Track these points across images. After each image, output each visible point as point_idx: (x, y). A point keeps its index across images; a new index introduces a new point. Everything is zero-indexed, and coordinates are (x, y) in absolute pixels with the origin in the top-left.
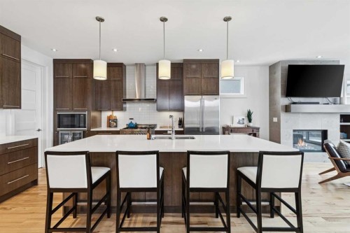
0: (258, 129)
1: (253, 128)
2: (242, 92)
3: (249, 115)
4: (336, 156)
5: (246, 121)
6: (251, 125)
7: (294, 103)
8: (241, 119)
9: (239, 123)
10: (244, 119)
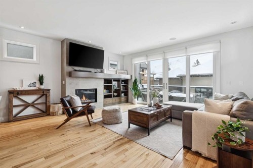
0: (49, 90)
1: (43, 90)
2: (35, 59)
3: (41, 79)
4: (67, 106)
5: (38, 85)
6: (42, 87)
7: (76, 70)
8: (33, 82)
9: (30, 86)
10: (35, 82)
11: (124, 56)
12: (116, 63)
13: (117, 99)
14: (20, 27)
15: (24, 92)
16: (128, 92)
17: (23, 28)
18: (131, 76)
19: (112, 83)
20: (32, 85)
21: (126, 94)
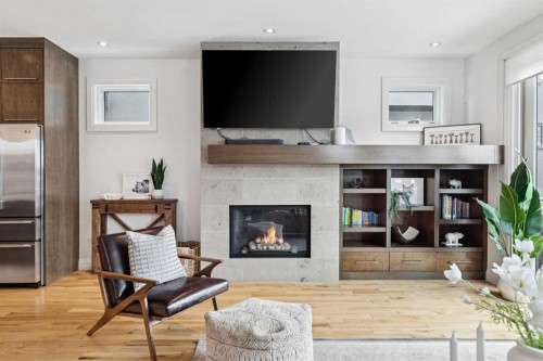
0: (169, 204)
1: (157, 203)
7: (226, 142)
8: (141, 181)
9: (136, 190)
10: (147, 181)
11: (466, 60)
12: (426, 100)
13: (419, 257)
14: (98, 43)
15: (117, 205)
16: (482, 228)
17: (103, 44)
18: (502, 149)
19: (384, 186)
20: (141, 187)
21: (474, 236)
